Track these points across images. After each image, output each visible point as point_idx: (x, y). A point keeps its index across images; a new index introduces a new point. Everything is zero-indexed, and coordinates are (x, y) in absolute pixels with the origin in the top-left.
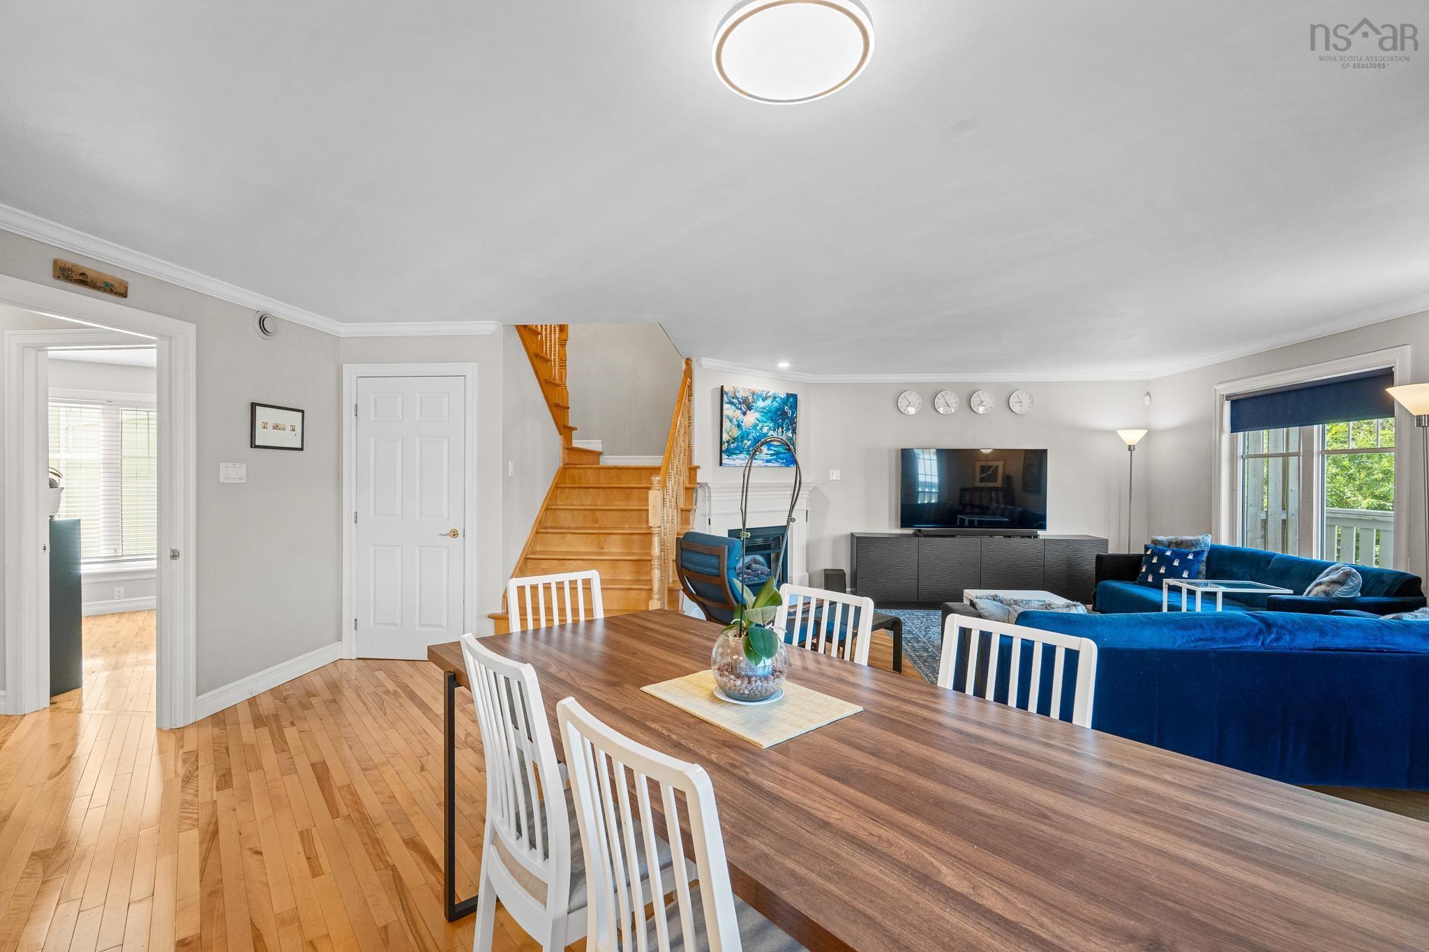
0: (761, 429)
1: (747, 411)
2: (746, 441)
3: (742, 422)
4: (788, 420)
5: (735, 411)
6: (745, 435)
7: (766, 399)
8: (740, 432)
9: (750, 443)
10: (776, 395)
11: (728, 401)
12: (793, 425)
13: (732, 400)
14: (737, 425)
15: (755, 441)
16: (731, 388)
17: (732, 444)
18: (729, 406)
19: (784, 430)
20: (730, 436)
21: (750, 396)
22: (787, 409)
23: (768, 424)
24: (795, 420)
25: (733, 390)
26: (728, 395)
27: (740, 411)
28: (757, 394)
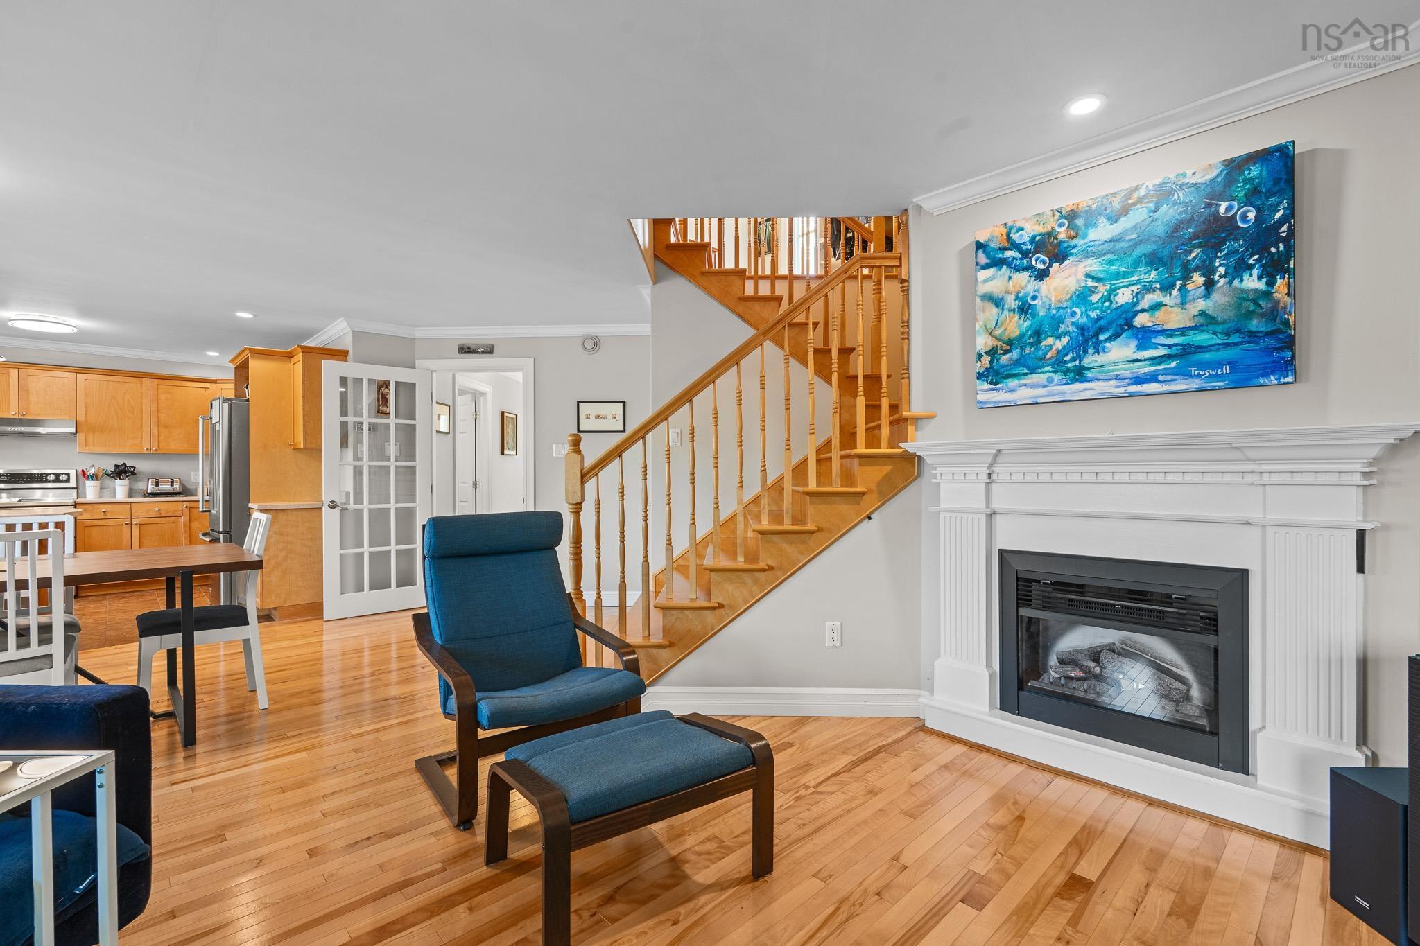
1: (1050, 265)
2: (1050, 341)
3: (1034, 298)
4: (1236, 240)
5: (1010, 277)
6: (1046, 327)
7: (1125, 211)
8: (1028, 323)
9: (1065, 343)
10: (1167, 187)
11: (988, 261)
12: (1273, 250)
13: (1000, 256)
14: (1019, 308)
15: (1082, 335)
16: (996, 229)
17: (1003, 354)
18: (992, 271)
19: (1216, 278)
20: (996, 338)
21: (1061, 225)
22: (1228, 209)
23: (1137, 278)
24: (1285, 228)
25: (1004, 231)
26: (988, 249)
27: (1026, 274)
28: (1086, 212)
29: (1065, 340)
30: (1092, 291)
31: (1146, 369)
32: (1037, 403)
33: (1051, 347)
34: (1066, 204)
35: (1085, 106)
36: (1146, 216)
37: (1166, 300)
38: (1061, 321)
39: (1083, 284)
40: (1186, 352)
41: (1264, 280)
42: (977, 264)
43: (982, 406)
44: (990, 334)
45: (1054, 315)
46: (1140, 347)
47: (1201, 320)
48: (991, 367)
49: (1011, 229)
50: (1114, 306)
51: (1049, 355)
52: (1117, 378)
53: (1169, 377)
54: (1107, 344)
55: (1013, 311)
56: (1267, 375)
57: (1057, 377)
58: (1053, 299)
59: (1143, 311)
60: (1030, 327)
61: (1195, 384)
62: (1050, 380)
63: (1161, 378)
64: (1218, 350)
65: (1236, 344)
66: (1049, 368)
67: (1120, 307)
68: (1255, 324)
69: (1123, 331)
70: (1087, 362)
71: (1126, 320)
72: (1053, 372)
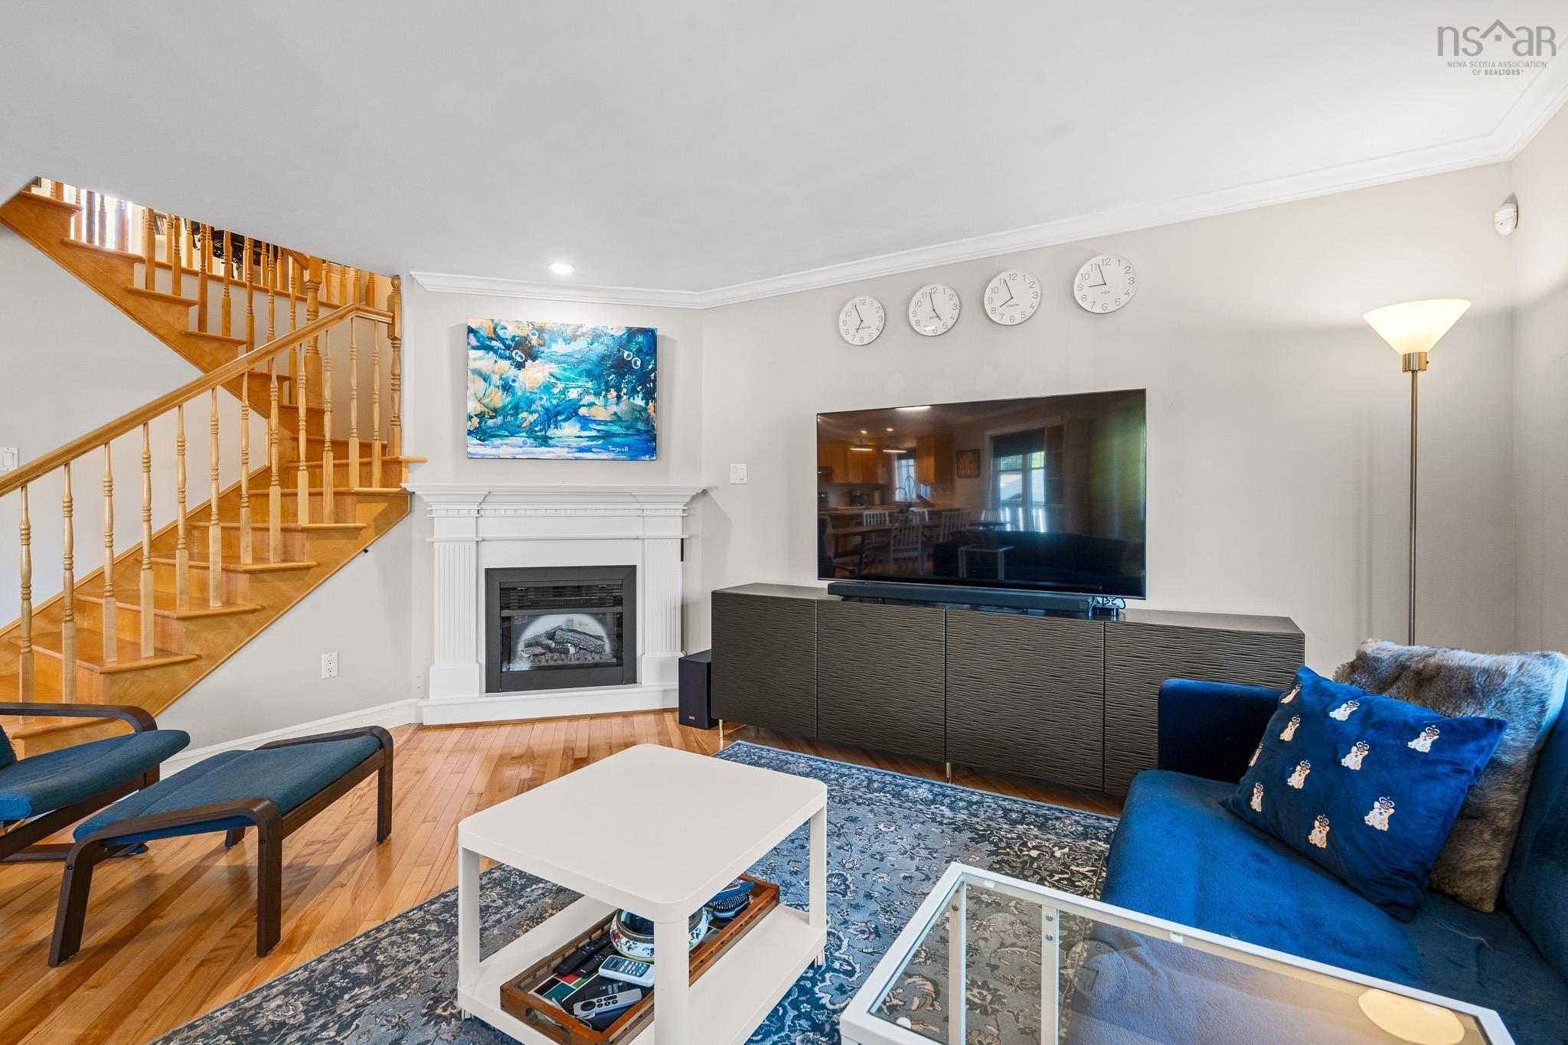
0: (564, 392)
1: (526, 360)
2: (525, 414)
3: (514, 381)
4: (632, 375)
5: (496, 362)
6: (522, 404)
7: (574, 338)
8: (509, 399)
9: (535, 418)
10: (599, 332)
11: (478, 344)
12: (648, 385)
13: (488, 343)
14: (502, 386)
15: (547, 415)
16: (486, 322)
17: (490, 418)
18: (481, 353)
19: (622, 395)
20: (484, 405)
21: (533, 334)
22: (628, 356)
23: (580, 384)
24: (653, 375)
25: (492, 326)
26: (478, 334)
27: (508, 362)
28: (550, 331)
29: (536, 416)
30: (554, 385)
31: (585, 443)
32: (515, 458)
33: (526, 419)
34: (538, 321)
35: (562, 269)
36: (586, 346)
37: (597, 402)
38: (532, 402)
39: (548, 379)
40: (607, 436)
41: (644, 401)
42: (469, 344)
43: (471, 457)
44: (479, 401)
45: (528, 397)
46: (583, 429)
47: (614, 418)
48: (480, 427)
49: (496, 325)
50: (567, 399)
51: (524, 425)
52: (569, 446)
53: (598, 450)
54: (562, 424)
55: (498, 387)
56: (644, 455)
57: (530, 441)
58: (527, 385)
59: (584, 406)
60: (511, 402)
61: (611, 455)
62: (525, 443)
63: (593, 450)
64: (622, 437)
65: (631, 435)
66: (524, 434)
67: (571, 400)
68: (640, 426)
69: (573, 416)
70: (550, 433)
71: (574, 409)
72: (527, 437)
